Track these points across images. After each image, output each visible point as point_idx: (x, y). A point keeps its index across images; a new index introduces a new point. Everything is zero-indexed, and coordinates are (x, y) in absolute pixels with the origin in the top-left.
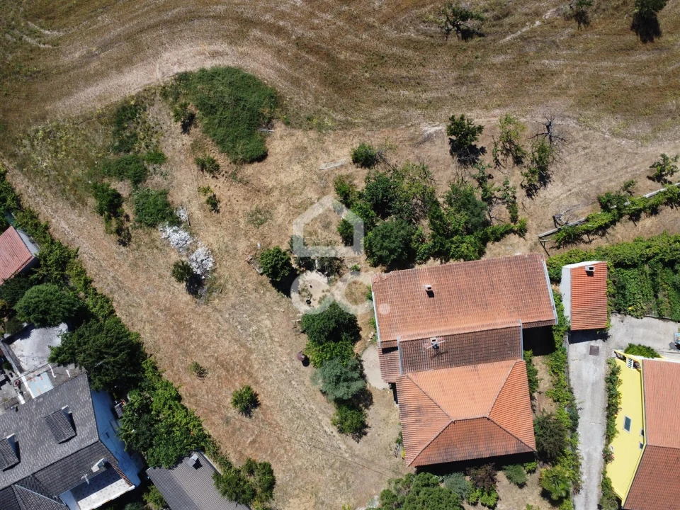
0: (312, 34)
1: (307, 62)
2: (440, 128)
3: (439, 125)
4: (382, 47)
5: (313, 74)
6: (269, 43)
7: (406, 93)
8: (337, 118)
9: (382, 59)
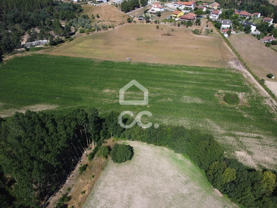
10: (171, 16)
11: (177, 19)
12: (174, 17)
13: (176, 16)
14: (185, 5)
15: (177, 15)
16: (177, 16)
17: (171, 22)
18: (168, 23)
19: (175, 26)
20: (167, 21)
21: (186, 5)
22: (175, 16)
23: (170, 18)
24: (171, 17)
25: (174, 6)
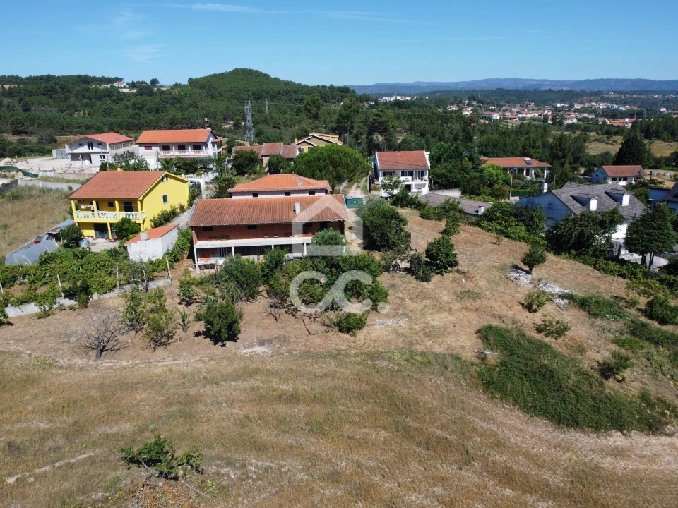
0: (443, 469)
1: (443, 426)
2: (244, 351)
3: (245, 354)
4: (315, 446)
5: (431, 411)
6: (522, 459)
7: (284, 387)
8: (385, 363)
9: (317, 428)
10: (64, 225)
11: (145, 249)
12: (100, 228)
13: (125, 221)
14: (156, 149)
15: (129, 206)
16: (136, 217)
17: (80, 293)
18: (32, 308)
19: (160, 338)
20: (17, 291)
21: (166, 147)
22: (114, 216)
23: (55, 246)
24: (72, 237)
25: (78, 164)
